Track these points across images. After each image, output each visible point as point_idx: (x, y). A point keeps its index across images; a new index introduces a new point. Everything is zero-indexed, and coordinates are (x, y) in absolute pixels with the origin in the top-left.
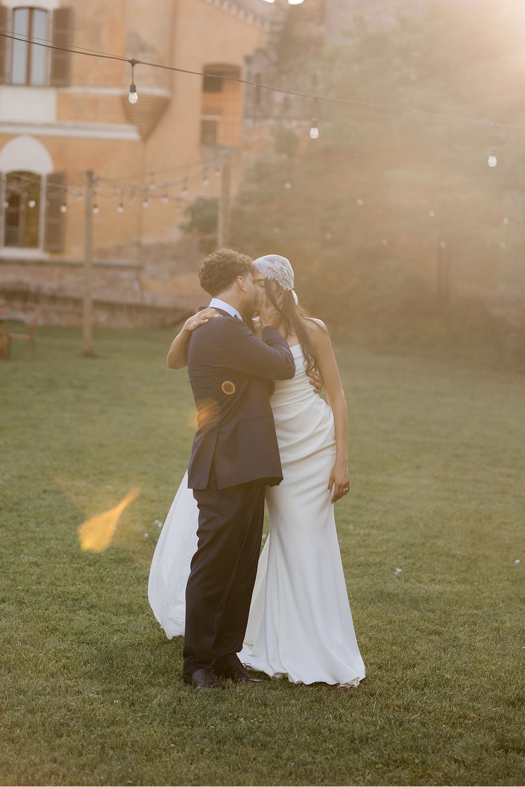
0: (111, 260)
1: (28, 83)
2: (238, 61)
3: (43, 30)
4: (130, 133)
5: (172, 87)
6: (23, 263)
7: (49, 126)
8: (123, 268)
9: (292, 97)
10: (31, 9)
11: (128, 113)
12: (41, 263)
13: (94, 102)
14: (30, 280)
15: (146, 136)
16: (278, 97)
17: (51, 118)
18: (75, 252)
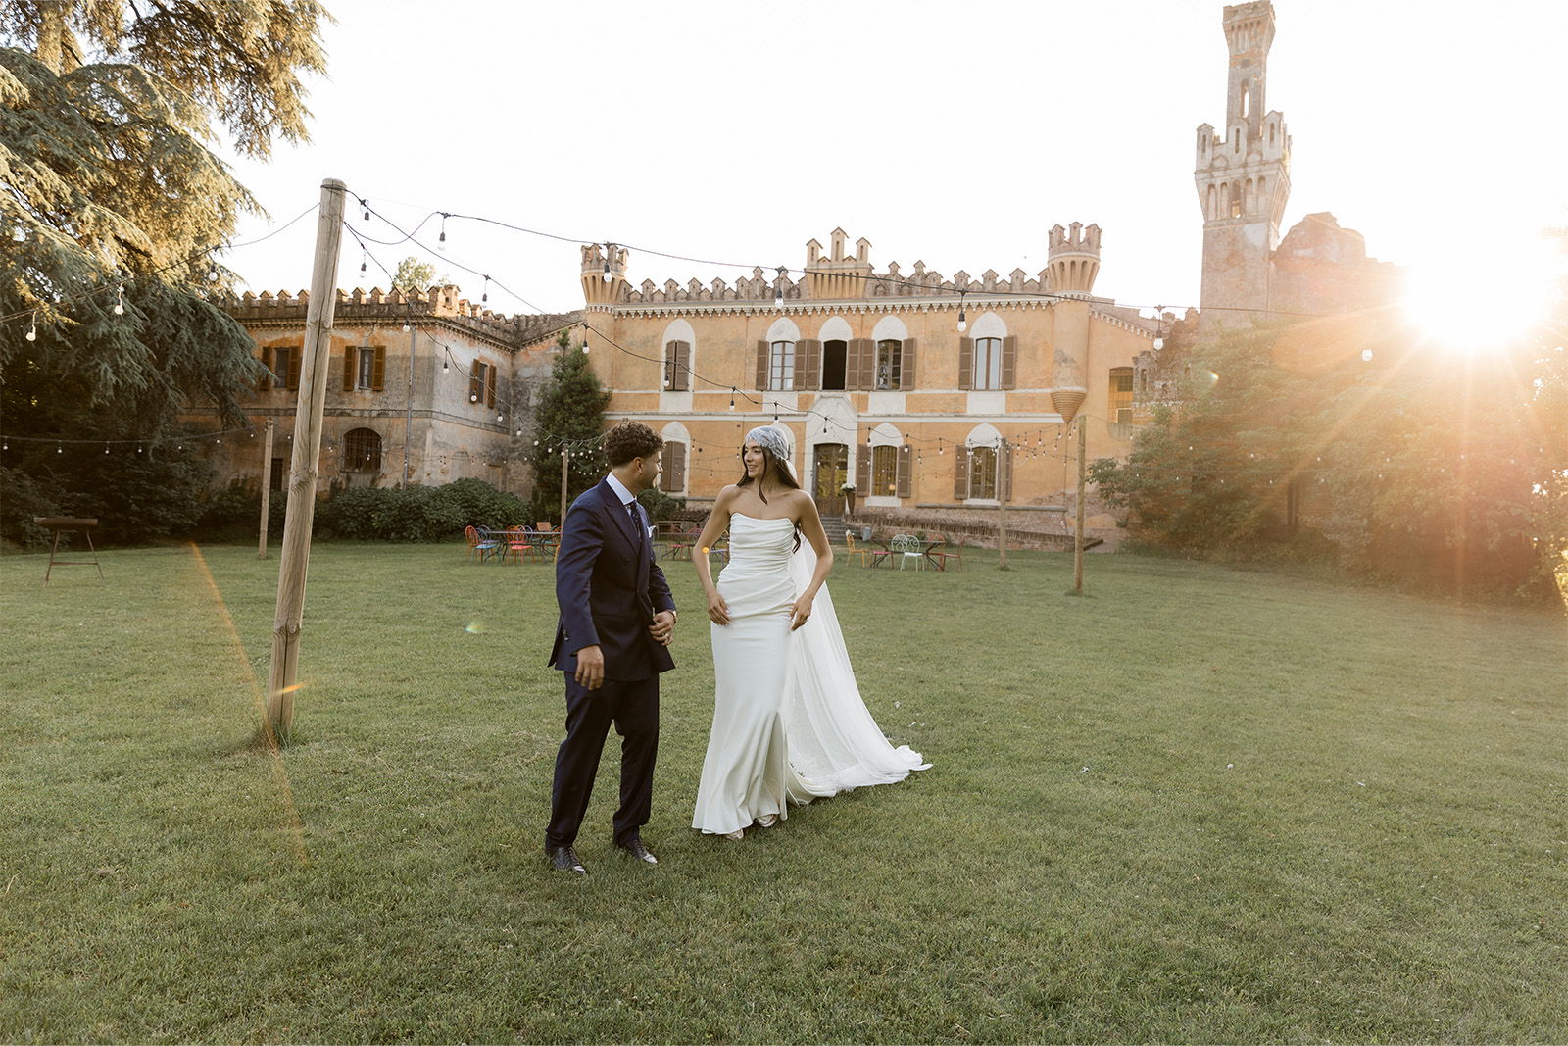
0: (1044, 506)
1: (987, 388)
2: (1130, 363)
3: (997, 350)
4: (1058, 419)
5: (1087, 387)
6: (983, 508)
7: (1001, 416)
8: (1053, 511)
9: (1170, 383)
10: (989, 339)
11: (1056, 402)
12: (996, 508)
13: (1033, 398)
14: (989, 520)
15: (1069, 420)
16: (1159, 385)
17: (1003, 411)
18: (1019, 500)
